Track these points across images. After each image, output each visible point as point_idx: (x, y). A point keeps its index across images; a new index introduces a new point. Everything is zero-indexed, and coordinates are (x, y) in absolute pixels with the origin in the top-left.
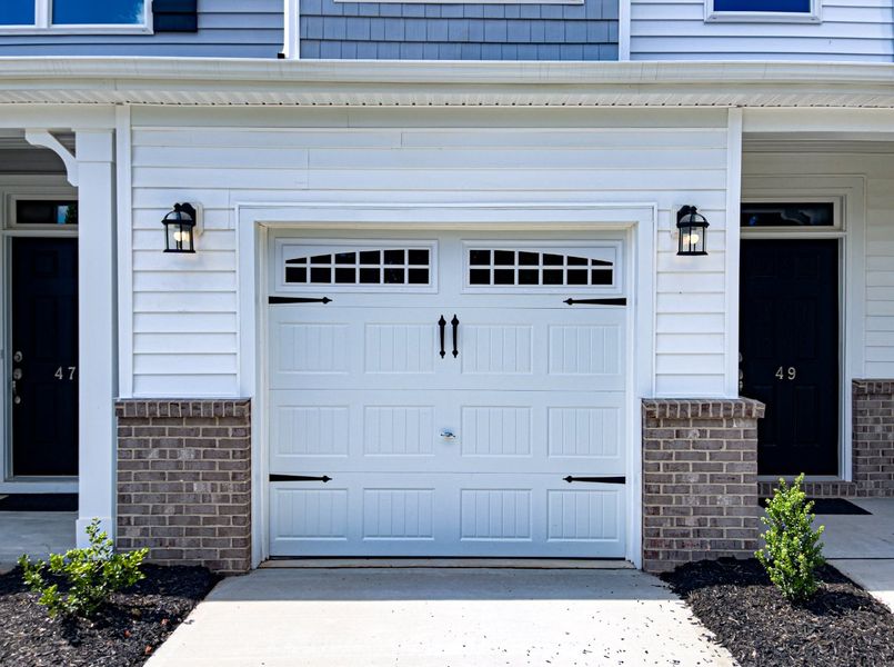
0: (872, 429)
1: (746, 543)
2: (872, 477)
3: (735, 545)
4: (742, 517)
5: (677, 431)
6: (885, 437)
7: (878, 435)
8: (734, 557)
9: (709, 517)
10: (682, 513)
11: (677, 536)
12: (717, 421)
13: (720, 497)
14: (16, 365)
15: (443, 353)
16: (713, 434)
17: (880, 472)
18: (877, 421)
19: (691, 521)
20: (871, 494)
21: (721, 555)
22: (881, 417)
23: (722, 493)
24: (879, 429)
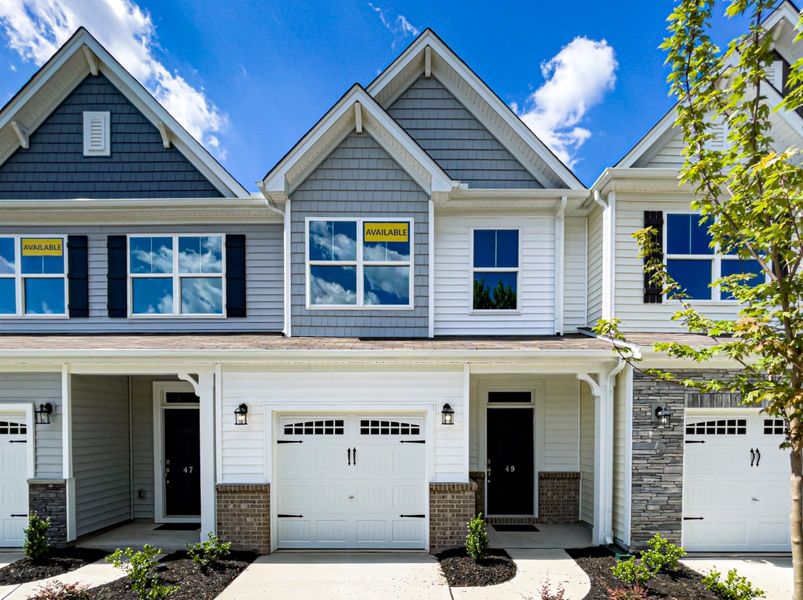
0: (546, 494)
2: (546, 516)
5: (443, 496)
6: (552, 497)
7: (549, 497)
9: (455, 531)
10: (445, 530)
11: (443, 539)
12: (459, 492)
13: (460, 523)
14: (167, 466)
16: (457, 497)
19: (448, 533)
22: (550, 489)
24: (550, 494)
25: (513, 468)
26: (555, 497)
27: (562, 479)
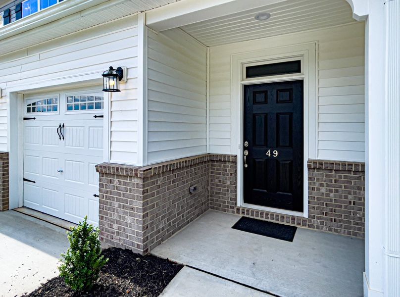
0: (318, 189)
1: (137, 244)
2: (318, 218)
3: (133, 244)
4: (136, 230)
5: (110, 180)
6: (328, 195)
7: (323, 194)
8: (131, 251)
9: (122, 226)
10: (112, 222)
11: (110, 232)
12: (126, 177)
13: (126, 217)
15: (60, 138)
16: (125, 184)
17: (324, 216)
18: (322, 185)
19: (115, 226)
20: (318, 227)
21: (127, 248)
22: (325, 183)
23: (127, 216)
24: (323, 190)
25: (276, 153)
26: (332, 195)
27: (344, 171)
